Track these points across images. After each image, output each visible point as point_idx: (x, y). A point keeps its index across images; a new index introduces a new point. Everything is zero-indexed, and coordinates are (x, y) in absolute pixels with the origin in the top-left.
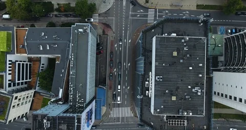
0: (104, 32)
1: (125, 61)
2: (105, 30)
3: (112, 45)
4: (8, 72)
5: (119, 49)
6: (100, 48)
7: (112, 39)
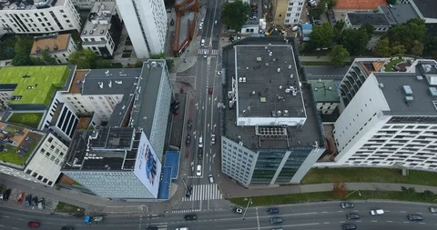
0: (182, 91)
1: (209, 121)
2: (184, 89)
3: (192, 104)
4: (50, 111)
5: (200, 108)
6: (175, 107)
7: (191, 97)
